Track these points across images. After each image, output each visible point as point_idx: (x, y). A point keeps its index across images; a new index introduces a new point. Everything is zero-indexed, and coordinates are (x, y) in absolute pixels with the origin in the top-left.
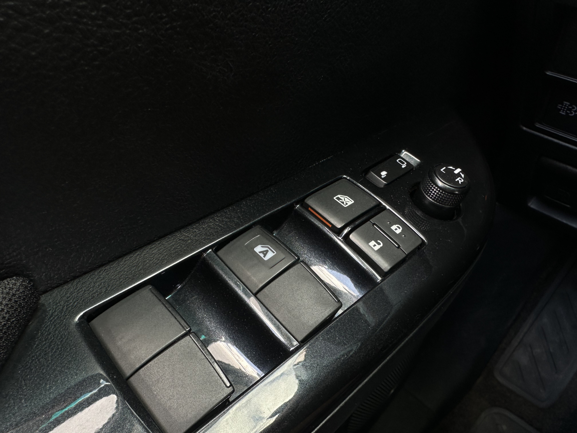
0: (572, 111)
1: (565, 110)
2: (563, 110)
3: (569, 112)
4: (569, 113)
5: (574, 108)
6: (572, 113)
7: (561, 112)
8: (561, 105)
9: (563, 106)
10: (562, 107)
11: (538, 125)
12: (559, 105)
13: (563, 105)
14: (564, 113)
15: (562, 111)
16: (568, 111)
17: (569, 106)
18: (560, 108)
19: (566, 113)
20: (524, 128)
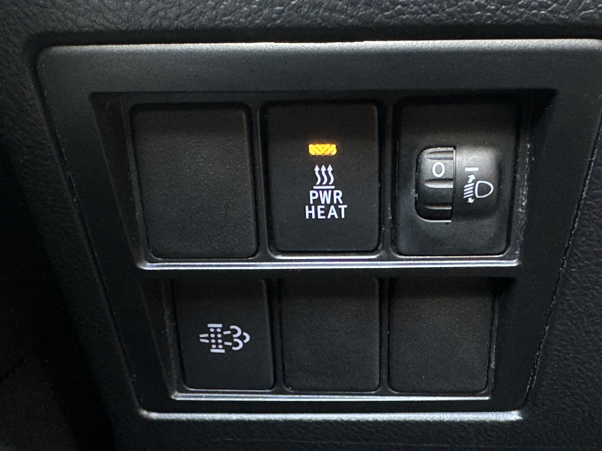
0: (235, 340)
1: (220, 341)
2: (217, 344)
3: (230, 344)
4: (231, 347)
5: (235, 332)
6: (237, 344)
7: (212, 351)
8: (207, 335)
9: (213, 336)
10: (209, 338)
11: (179, 397)
12: (201, 336)
13: (210, 333)
14: (222, 349)
15: (214, 346)
16: (227, 343)
17: (223, 329)
18: (207, 341)
19: (225, 347)
20: (154, 415)
